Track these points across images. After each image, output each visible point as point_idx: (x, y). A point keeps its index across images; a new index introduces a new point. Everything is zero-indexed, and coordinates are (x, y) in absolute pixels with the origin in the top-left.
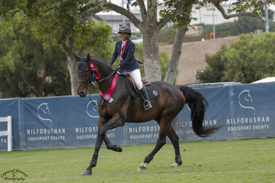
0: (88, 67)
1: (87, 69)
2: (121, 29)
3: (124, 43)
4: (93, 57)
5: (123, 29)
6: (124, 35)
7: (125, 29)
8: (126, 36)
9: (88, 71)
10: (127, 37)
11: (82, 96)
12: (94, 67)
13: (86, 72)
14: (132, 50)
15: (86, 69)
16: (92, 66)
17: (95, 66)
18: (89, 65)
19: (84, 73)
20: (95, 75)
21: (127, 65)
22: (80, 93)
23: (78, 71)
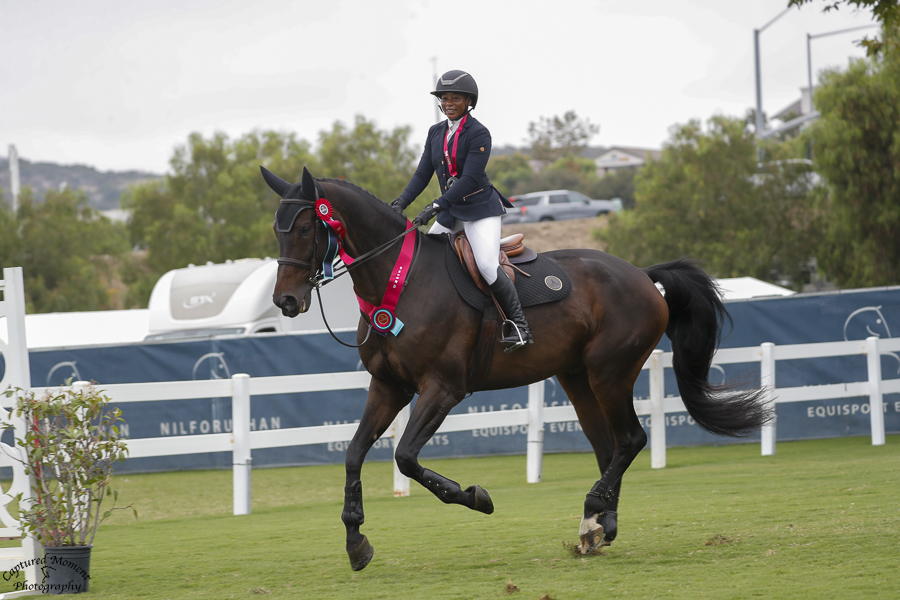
0: (309, 214)
1: (308, 221)
2: (444, 83)
3: (454, 127)
4: (330, 180)
5: (450, 82)
6: (451, 101)
7: (456, 83)
8: (458, 103)
9: (310, 227)
10: (464, 107)
11: (291, 312)
12: (330, 215)
13: (304, 231)
14: (482, 149)
15: (305, 222)
16: (323, 209)
17: (334, 211)
18: (315, 208)
19: (296, 234)
20: (335, 239)
21: (461, 203)
22: (283, 300)
23: (278, 229)
